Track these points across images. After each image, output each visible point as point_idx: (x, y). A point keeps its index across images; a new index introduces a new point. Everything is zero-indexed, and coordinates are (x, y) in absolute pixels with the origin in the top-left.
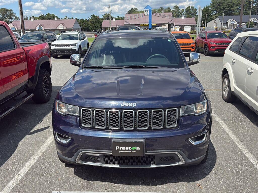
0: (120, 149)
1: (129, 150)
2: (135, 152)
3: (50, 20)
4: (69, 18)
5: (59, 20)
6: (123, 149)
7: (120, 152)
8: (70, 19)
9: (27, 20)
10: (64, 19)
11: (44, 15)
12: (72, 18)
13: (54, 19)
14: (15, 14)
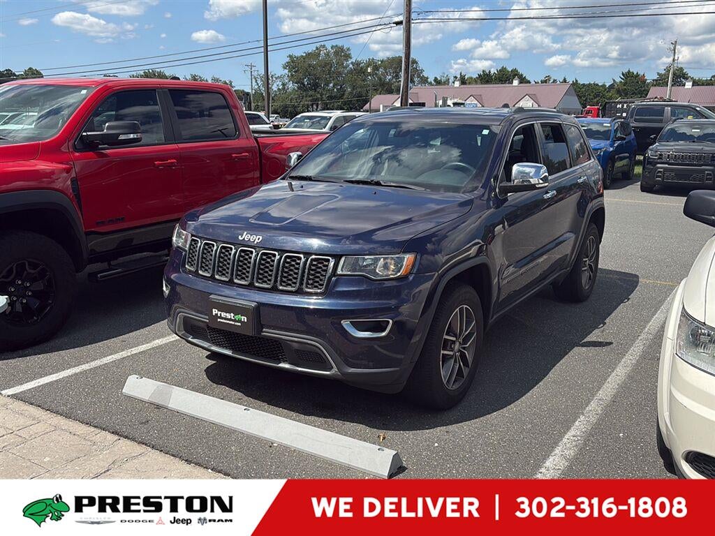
0: (219, 315)
1: (230, 320)
2: (240, 324)
3: (504, 85)
4: (555, 81)
5: (528, 85)
6: (222, 316)
7: (219, 320)
8: (558, 82)
9: (446, 86)
10: (542, 82)
11: (490, 72)
12: (565, 81)
13: (512, 83)
14: (422, 71)
